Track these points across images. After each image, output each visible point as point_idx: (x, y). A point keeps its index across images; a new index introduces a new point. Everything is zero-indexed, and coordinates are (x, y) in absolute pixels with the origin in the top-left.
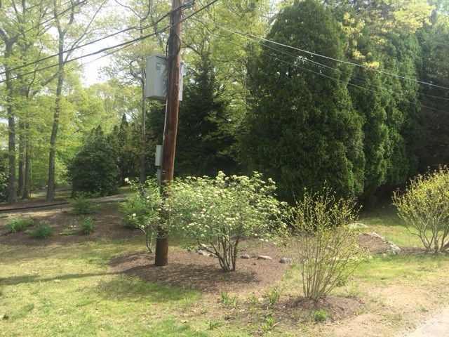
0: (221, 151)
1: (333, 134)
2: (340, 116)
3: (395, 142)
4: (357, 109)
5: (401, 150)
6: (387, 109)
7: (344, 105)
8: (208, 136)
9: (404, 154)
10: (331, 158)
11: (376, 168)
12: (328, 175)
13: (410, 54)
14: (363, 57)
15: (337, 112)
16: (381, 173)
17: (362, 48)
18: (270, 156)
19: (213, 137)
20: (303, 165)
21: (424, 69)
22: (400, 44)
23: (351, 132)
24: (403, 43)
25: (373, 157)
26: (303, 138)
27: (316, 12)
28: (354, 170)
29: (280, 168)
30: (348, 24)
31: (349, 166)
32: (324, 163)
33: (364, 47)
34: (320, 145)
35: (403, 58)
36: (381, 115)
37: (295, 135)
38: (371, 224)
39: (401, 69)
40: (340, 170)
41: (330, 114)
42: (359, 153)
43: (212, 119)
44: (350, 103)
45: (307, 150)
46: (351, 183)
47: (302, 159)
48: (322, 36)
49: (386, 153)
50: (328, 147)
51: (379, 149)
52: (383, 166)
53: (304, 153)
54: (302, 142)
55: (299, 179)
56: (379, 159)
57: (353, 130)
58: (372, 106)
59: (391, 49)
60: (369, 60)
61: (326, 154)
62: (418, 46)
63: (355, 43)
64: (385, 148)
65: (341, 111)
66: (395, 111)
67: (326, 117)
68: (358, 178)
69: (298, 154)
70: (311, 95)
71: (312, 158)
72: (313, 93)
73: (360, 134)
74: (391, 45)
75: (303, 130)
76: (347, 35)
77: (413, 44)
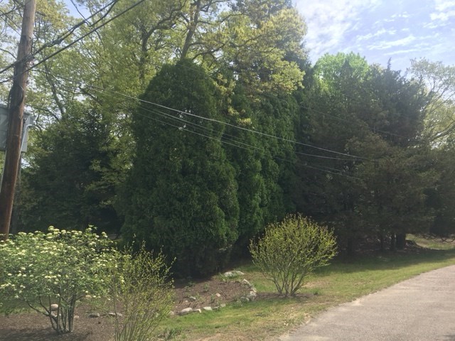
0: (105, 201)
1: (206, 184)
2: (213, 168)
3: (272, 191)
4: (232, 161)
5: (279, 198)
6: (263, 162)
7: (217, 157)
8: (93, 186)
9: (282, 203)
10: (203, 207)
11: (251, 216)
12: (200, 225)
13: (287, 112)
14: (237, 113)
15: (209, 163)
16: (256, 221)
17: (236, 105)
18: (143, 207)
19: (97, 186)
20: (176, 215)
21: (301, 125)
22: (278, 103)
23: (224, 183)
24: (279, 102)
25: (248, 206)
26: (176, 189)
27: (191, 71)
28: (227, 219)
29: (153, 218)
30: (221, 83)
31: (220, 215)
32: (196, 213)
33: (240, 104)
34: (193, 196)
35: (280, 115)
36: (255, 166)
37: (168, 185)
38: (248, 271)
39: (278, 125)
40: (212, 219)
41: (203, 165)
42: (234, 202)
43: (97, 168)
44: (223, 155)
45: (180, 200)
46: (222, 232)
47: (174, 209)
48: (195, 94)
49: (262, 202)
50: (201, 197)
51: (254, 199)
52: (259, 214)
53: (177, 204)
54: (175, 193)
55: (171, 229)
56: (255, 207)
57: (225, 181)
58: (246, 159)
59: (268, 107)
60: (244, 116)
61: (198, 204)
62: (296, 106)
63: (230, 101)
64: (262, 197)
65: (213, 163)
66: (272, 163)
67: (199, 168)
68: (232, 227)
69: (171, 205)
70: (184, 147)
71: (184, 208)
72: (186, 145)
73: (233, 184)
74: (269, 104)
75: (177, 181)
76: (222, 93)
77: (291, 103)
